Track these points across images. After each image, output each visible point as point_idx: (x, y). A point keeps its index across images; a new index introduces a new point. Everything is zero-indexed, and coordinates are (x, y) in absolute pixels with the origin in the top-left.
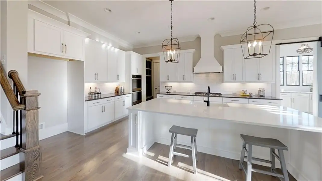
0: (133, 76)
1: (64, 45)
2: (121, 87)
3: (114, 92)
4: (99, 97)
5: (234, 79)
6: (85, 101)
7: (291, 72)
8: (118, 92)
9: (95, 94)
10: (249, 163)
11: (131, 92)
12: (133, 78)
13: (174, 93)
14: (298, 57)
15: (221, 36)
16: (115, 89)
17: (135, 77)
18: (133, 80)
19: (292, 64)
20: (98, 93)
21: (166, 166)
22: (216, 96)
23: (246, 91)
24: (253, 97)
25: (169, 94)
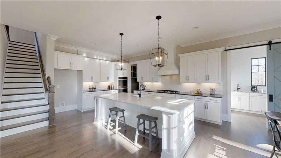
0: (119, 78)
1: (71, 63)
2: (112, 85)
3: (107, 88)
4: (95, 91)
5: (187, 80)
6: (84, 92)
7: (256, 73)
8: (109, 88)
9: (92, 89)
10: (137, 129)
11: (117, 89)
12: (119, 79)
13: (148, 90)
14: (264, 59)
15: (181, 47)
16: (108, 86)
17: (121, 78)
18: (119, 80)
19: (258, 65)
20: (94, 88)
21: (106, 129)
22: (173, 93)
23: (199, 90)
24: (203, 95)
25: (144, 91)
